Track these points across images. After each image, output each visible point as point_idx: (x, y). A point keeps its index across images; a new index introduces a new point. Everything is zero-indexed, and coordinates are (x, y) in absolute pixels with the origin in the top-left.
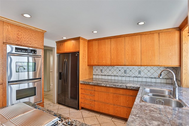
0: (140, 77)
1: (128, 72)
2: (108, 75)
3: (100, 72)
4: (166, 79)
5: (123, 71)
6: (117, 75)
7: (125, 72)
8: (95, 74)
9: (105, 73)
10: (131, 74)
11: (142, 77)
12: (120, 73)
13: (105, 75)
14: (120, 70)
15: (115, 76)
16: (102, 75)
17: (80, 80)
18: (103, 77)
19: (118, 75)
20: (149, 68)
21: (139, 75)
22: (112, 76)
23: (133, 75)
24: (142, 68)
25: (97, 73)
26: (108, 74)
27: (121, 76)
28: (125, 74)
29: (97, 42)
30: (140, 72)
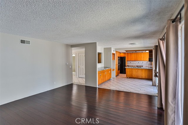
5: (138, 62)
7: (138, 63)
9: (132, 63)
10: (140, 63)
12: (137, 63)
17: (126, 65)
20: (145, 61)
22: (134, 64)
24: (143, 61)
25: (129, 63)
29: (130, 54)
30: (143, 63)
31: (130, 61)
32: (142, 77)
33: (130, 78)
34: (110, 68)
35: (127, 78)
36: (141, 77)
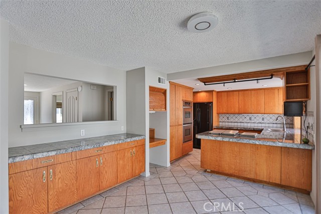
1: (252, 119)
3: (227, 119)
6: (243, 121)
7: (250, 119)
8: (221, 121)
9: (232, 120)
11: (265, 123)
12: (245, 120)
13: (232, 122)
14: (245, 118)
15: (241, 122)
16: (229, 122)
17: (214, 125)
18: (230, 124)
20: (271, 115)
21: (263, 122)
22: (238, 122)
23: (258, 122)
25: (223, 120)
26: (234, 121)
27: (247, 123)
28: (250, 121)
29: (225, 94)
30: (263, 119)
31: (228, 115)
32: (256, 174)
33: (213, 172)
34: (142, 137)
35: (205, 171)
36: (252, 176)
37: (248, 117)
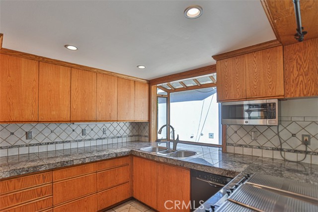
0: (104, 138)
1: (87, 132)
2: (48, 144)
3: (24, 138)
4: (131, 136)
5: (79, 131)
6: (68, 139)
7: (83, 132)
8: (4, 145)
9: (40, 139)
10: (92, 135)
11: (107, 138)
12: (74, 136)
13: (40, 144)
14: (73, 130)
15: (63, 142)
16: (30, 145)
18: (34, 150)
19: (70, 139)
20: (115, 124)
21: (104, 136)
22: (56, 143)
23: (97, 137)
25: (12, 141)
26: (47, 141)
27: (76, 141)
28: (84, 137)
30: (104, 132)
31: (27, 127)
37: (78, 127)
